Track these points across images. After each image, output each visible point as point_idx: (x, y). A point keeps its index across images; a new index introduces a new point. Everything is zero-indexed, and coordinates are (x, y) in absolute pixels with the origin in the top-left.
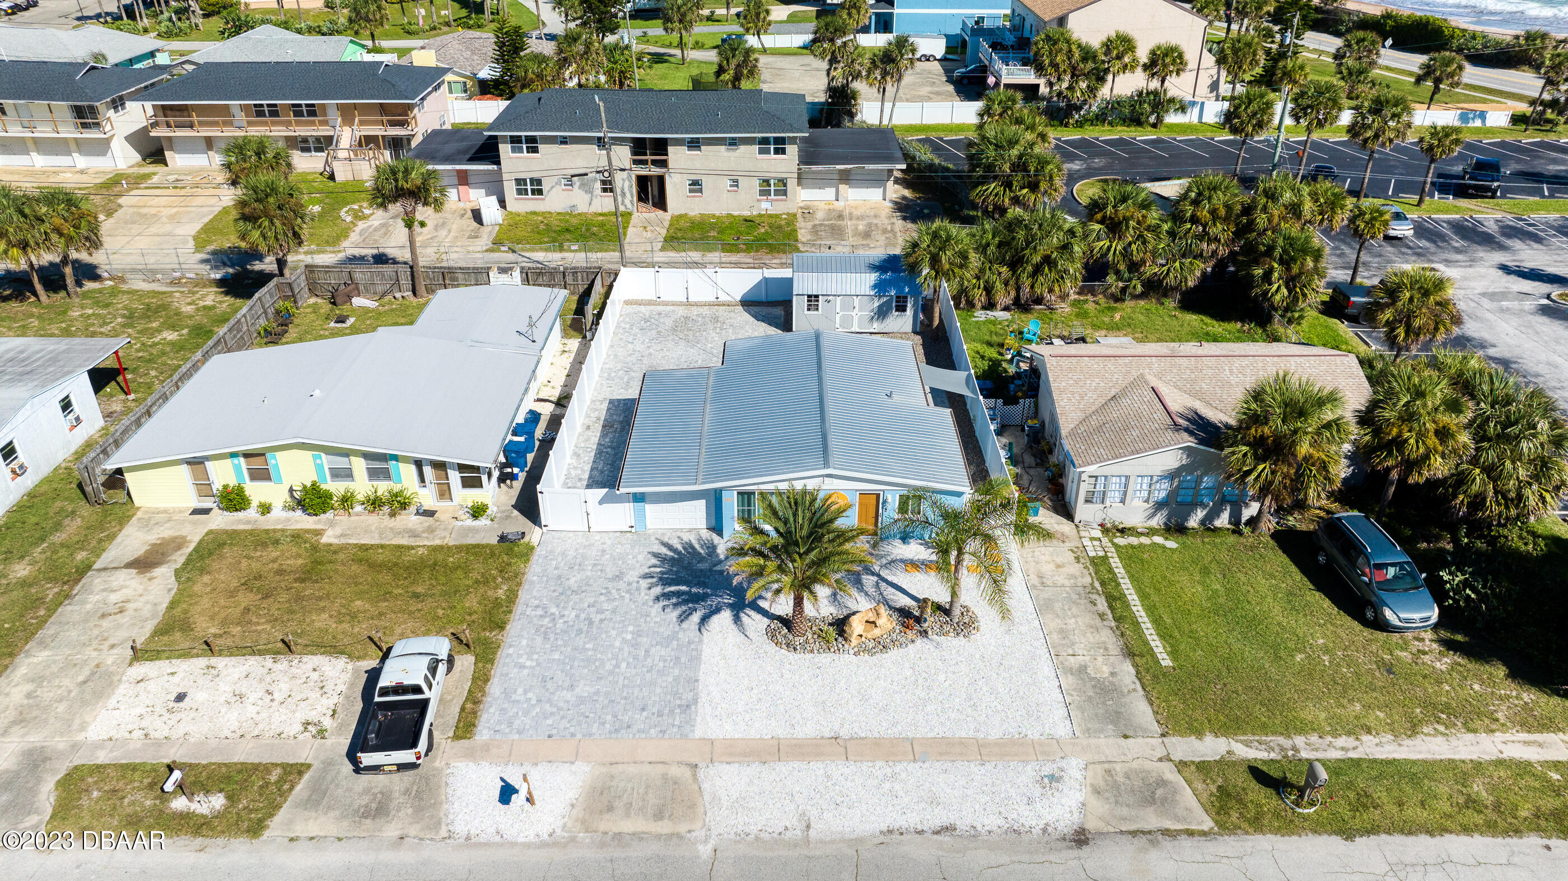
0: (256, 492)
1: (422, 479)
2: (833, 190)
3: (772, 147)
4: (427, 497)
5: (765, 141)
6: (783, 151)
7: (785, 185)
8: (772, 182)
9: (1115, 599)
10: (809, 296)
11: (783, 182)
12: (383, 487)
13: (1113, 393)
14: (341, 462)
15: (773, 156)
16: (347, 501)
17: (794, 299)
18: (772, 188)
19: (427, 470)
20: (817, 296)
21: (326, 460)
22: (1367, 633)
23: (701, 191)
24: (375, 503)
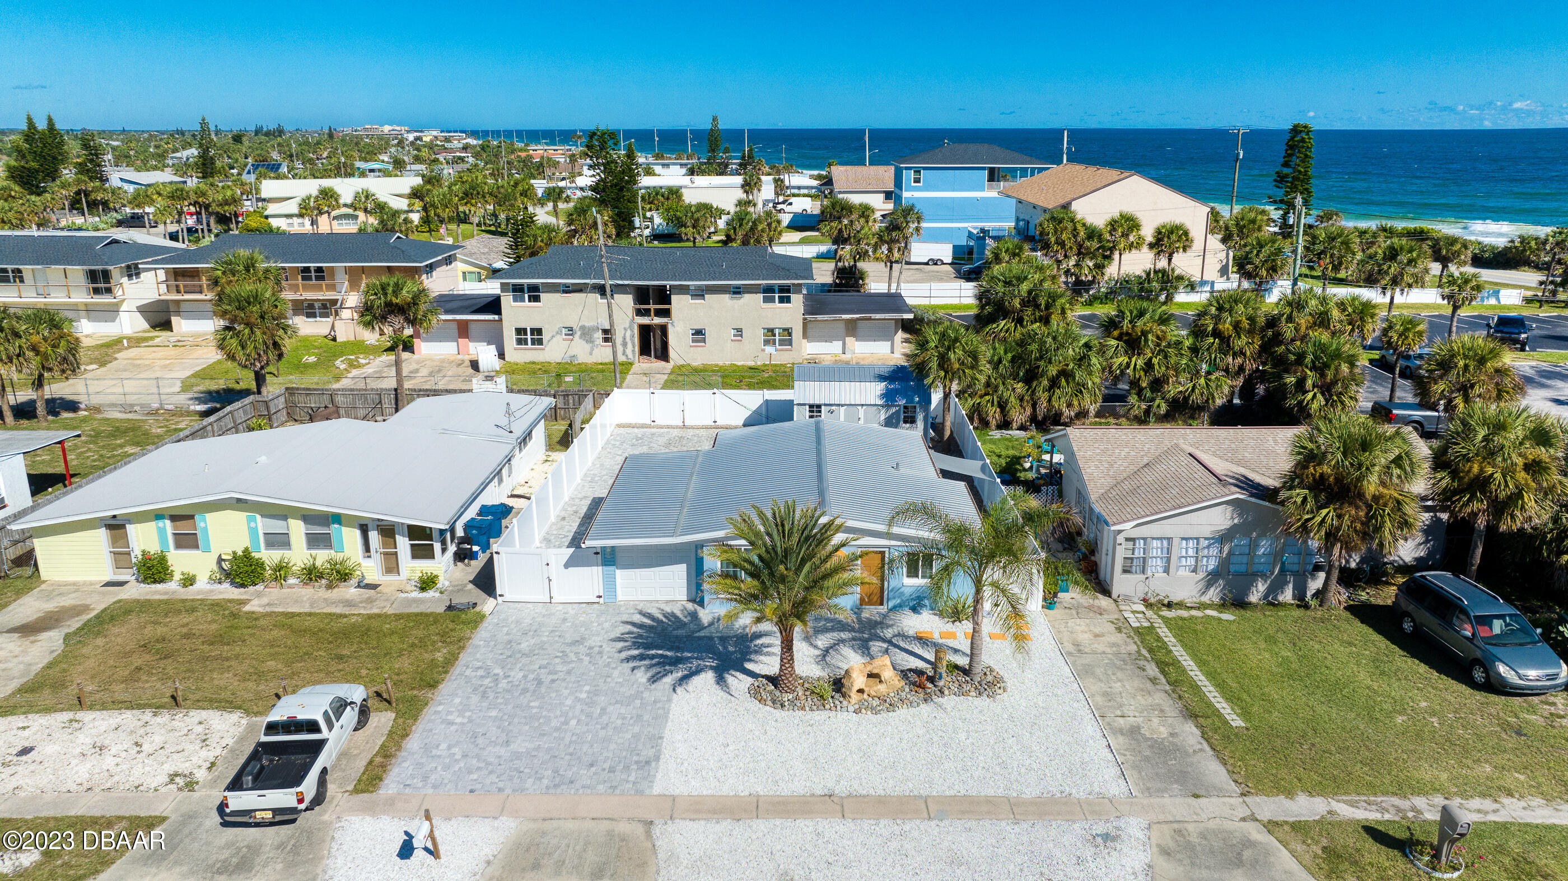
0: (180, 561)
1: (367, 549)
2: (841, 343)
3: (777, 296)
4: (371, 569)
5: (768, 290)
6: (788, 300)
7: (790, 334)
8: (777, 331)
9: (1166, 665)
10: (811, 406)
11: (788, 331)
12: (322, 557)
13: (1145, 461)
14: (276, 526)
15: (777, 304)
16: (281, 572)
17: (795, 408)
18: (777, 338)
19: (374, 536)
20: (819, 406)
21: (262, 525)
22: (1479, 696)
23: (704, 341)
24: (311, 575)
